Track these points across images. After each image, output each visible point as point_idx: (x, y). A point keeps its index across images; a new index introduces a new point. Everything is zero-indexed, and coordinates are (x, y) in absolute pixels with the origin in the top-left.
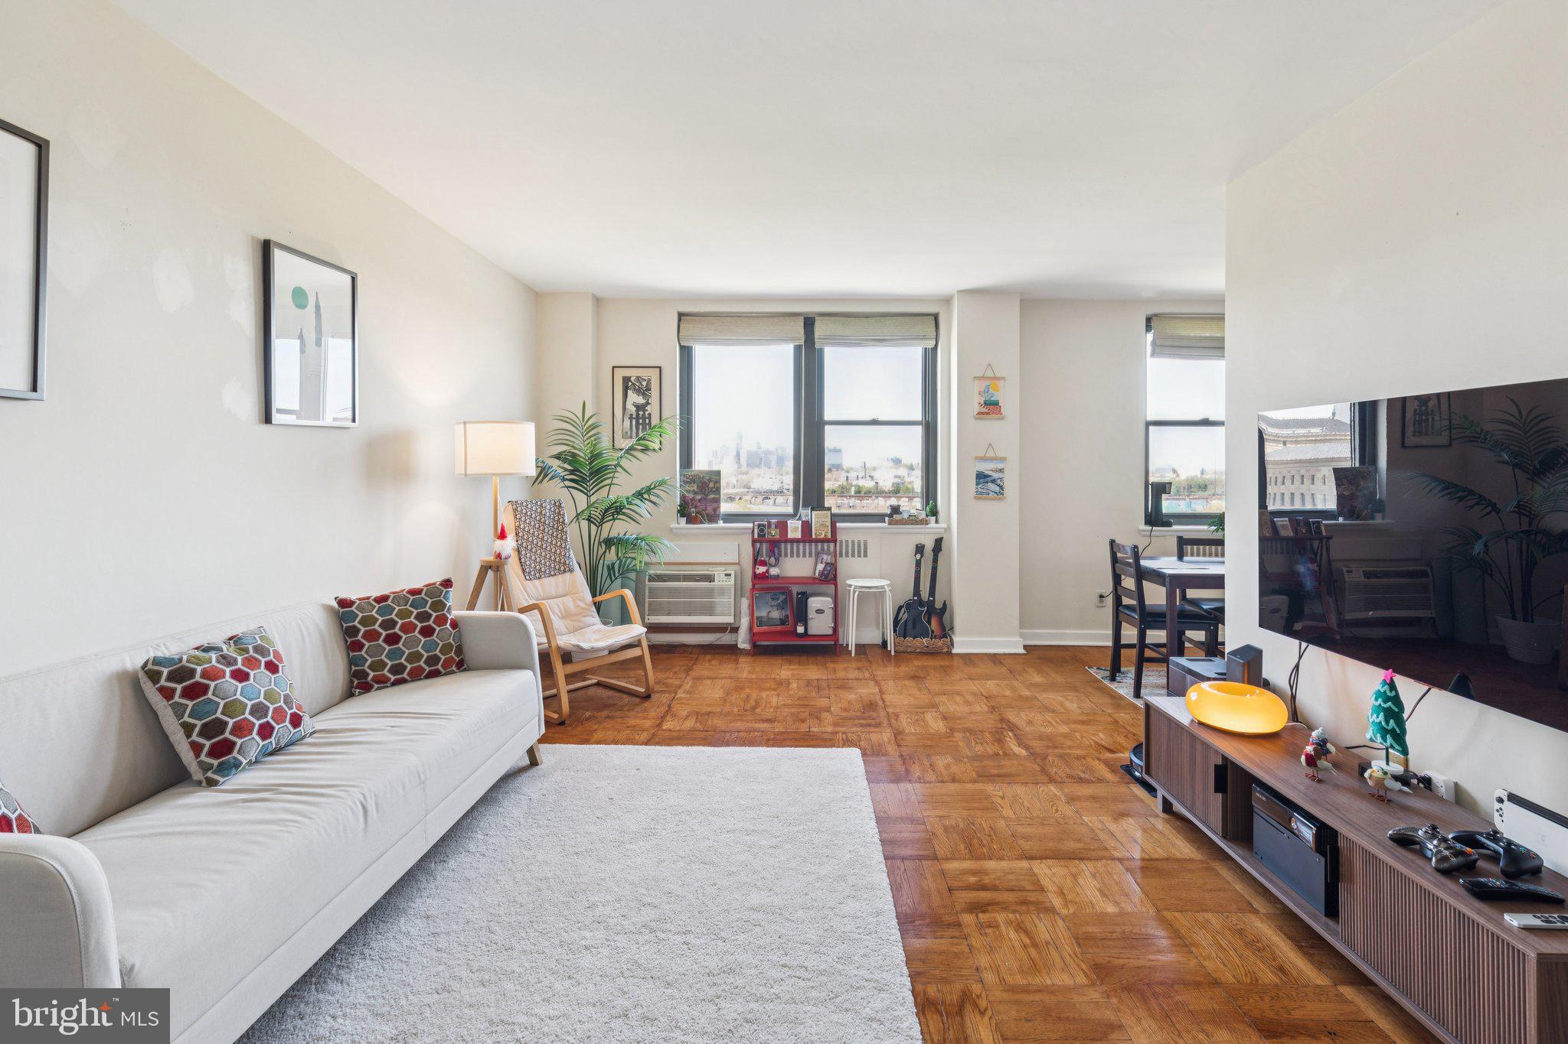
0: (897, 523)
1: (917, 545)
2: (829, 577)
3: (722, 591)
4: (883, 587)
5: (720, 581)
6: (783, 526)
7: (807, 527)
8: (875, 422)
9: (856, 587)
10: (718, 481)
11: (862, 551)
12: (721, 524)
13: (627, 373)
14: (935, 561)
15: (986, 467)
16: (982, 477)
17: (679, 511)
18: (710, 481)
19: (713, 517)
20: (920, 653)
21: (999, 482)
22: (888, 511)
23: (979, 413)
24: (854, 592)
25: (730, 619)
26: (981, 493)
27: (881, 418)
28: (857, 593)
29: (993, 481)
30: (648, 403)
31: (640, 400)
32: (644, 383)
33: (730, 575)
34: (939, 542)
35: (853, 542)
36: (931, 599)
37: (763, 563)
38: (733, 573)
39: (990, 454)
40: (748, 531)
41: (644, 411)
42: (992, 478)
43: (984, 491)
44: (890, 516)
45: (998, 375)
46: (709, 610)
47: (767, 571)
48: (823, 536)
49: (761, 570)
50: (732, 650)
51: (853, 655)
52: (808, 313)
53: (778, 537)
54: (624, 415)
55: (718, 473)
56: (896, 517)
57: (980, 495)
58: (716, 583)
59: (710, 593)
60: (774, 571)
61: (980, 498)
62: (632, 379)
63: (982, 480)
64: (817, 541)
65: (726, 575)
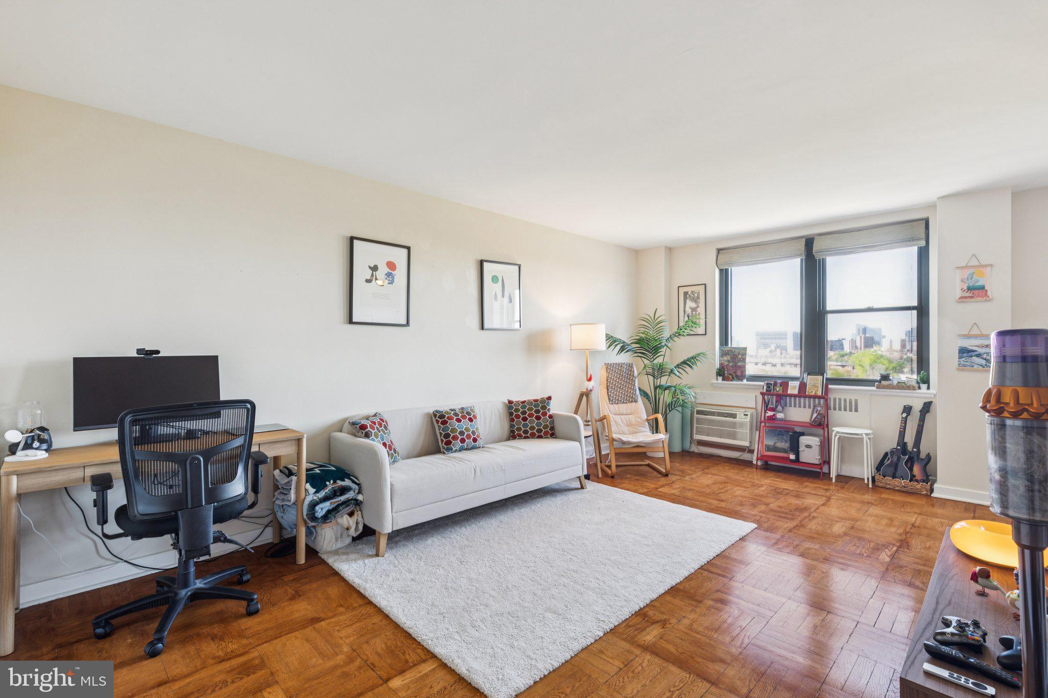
0: (884, 387)
1: (905, 406)
2: (821, 424)
3: (742, 425)
4: (861, 435)
5: (740, 418)
6: (785, 385)
7: (803, 386)
8: (870, 309)
9: (838, 432)
10: (744, 354)
11: (854, 407)
12: (745, 381)
13: (686, 289)
14: (922, 420)
15: (969, 344)
16: (964, 352)
17: (717, 372)
18: (739, 354)
19: (740, 377)
20: (898, 491)
21: (985, 356)
22: (878, 378)
23: (961, 298)
24: (835, 436)
25: (746, 444)
26: (964, 366)
28: (837, 437)
29: (979, 356)
30: (698, 307)
31: (693, 305)
32: (696, 295)
33: (747, 415)
34: (927, 407)
35: (845, 400)
36: (915, 450)
37: (772, 410)
38: (749, 414)
39: (975, 331)
40: (759, 387)
41: (696, 311)
42: (976, 353)
43: (967, 363)
44: (880, 381)
45: (983, 262)
46: (733, 436)
47: (774, 415)
48: (813, 394)
49: (770, 413)
50: (748, 464)
51: (834, 481)
53: (781, 392)
54: (684, 314)
55: (745, 349)
56: (884, 383)
57: (962, 367)
58: (737, 419)
59: (734, 425)
60: (780, 416)
61: (963, 370)
62: (689, 293)
63: (965, 355)
64: (810, 397)
65: (745, 415)
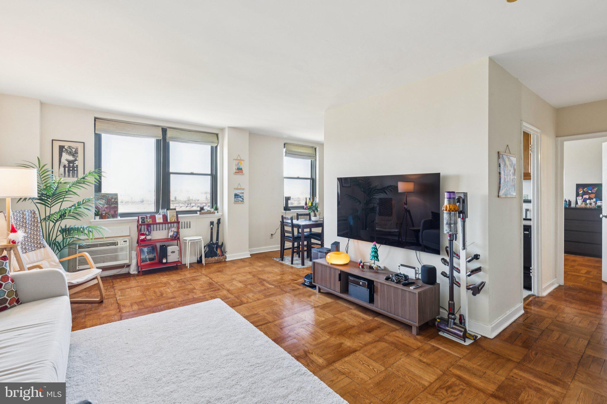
0: (203, 214)
1: (211, 222)
2: (176, 238)
3: (122, 249)
4: (200, 239)
5: (121, 244)
6: (153, 218)
7: (165, 217)
8: (192, 174)
9: (189, 240)
10: (116, 199)
11: (188, 225)
12: (119, 218)
13: (62, 144)
14: (218, 227)
15: (238, 192)
16: (236, 196)
17: (95, 214)
18: (112, 198)
19: (115, 215)
20: (214, 263)
21: (242, 197)
22: (199, 209)
23: (235, 172)
24: (189, 242)
25: (127, 262)
26: (236, 201)
27: (195, 172)
28: (190, 243)
29: (240, 197)
30: (76, 160)
31: (71, 158)
32: (74, 150)
33: (126, 241)
34: (219, 221)
35: (184, 222)
36: (217, 242)
37: (143, 234)
38: (128, 240)
39: (239, 187)
40: (135, 221)
41: (74, 164)
42: (240, 196)
43: (237, 200)
44: (200, 211)
45: (242, 159)
46: (116, 259)
47: (145, 238)
48: (173, 221)
49: (142, 237)
50: (128, 275)
51: (188, 268)
52: (163, 126)
53: (151, 222)
54: (60, 165)
55: (116, 195)
56: (202, 211)
57: (236, 202)
58: (119, 245)
59: (116, 251)
60: (148, 237)
61: (236, 203)
62: (66, 147)
63: (236, 197)
64: (171, 223)
65: (124, 241)
